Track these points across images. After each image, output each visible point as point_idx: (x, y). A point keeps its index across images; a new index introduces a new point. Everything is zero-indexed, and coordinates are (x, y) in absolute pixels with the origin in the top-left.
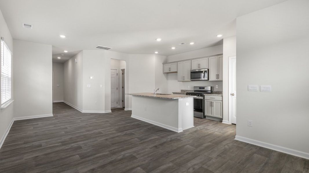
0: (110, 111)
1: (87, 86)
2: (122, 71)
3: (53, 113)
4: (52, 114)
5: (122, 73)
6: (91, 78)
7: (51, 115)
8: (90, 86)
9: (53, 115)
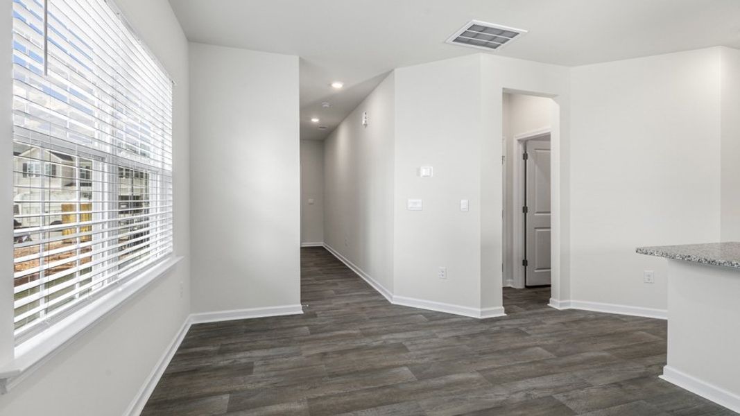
0: (498, 311)
1: (410, 206)
2: (521, 147)
3: (302, 301)
4: (300, 306)
5: (522, 152)
6: (424, 172)
7: (297, 308)
8: (419, 205)
9: (303, 309)
